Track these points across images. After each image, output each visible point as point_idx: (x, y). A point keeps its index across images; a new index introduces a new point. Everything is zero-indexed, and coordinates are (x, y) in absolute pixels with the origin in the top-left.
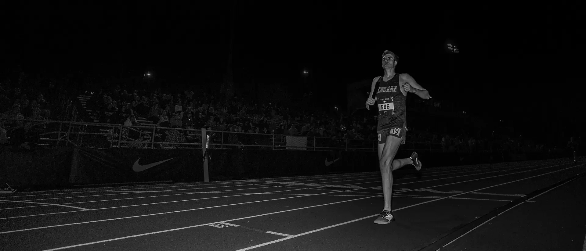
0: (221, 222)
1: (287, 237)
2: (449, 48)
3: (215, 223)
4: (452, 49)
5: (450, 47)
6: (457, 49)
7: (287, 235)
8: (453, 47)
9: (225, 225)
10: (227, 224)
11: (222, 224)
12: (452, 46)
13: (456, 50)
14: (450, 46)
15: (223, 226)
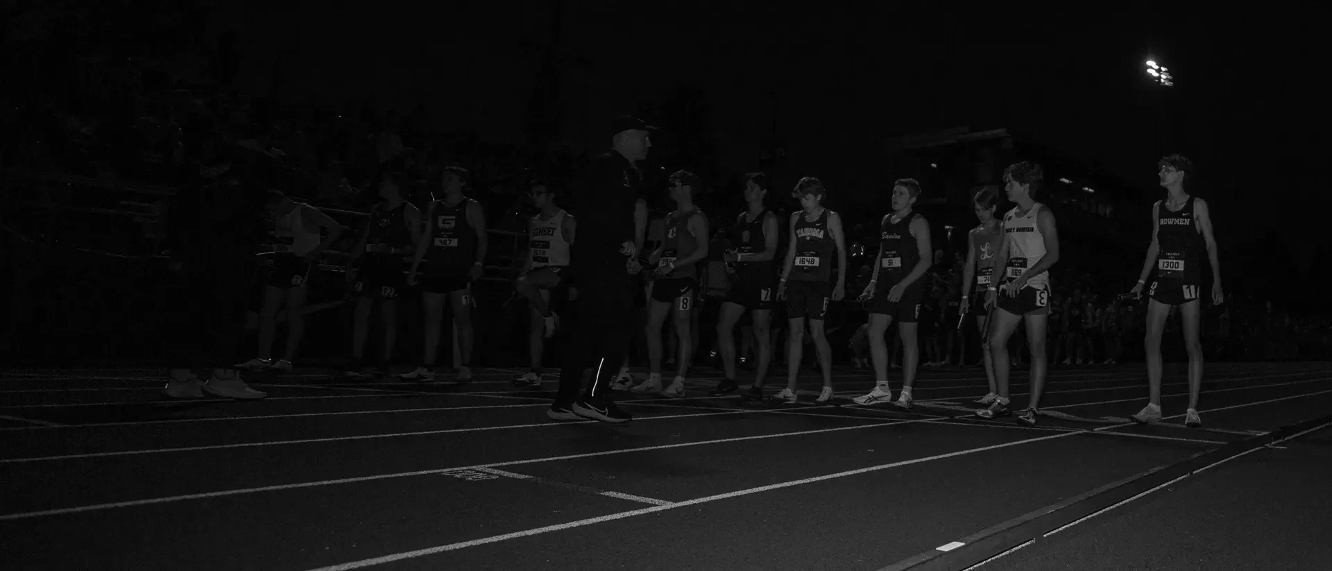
0: (479, 466)
1: (655, 505)
2: (1149, 71)
3: (462, 468)
4: (1156, 75)
5: (1153, 69)
6: (1169, 77)
7: (657, 502)
8: (1159, 71)
9: (489, 474)
10: (496, 472)
11: (481, 472)
12: (1157, 67)
13: (1167, 79)
14: (1151, 67)
15: (481, 476)
